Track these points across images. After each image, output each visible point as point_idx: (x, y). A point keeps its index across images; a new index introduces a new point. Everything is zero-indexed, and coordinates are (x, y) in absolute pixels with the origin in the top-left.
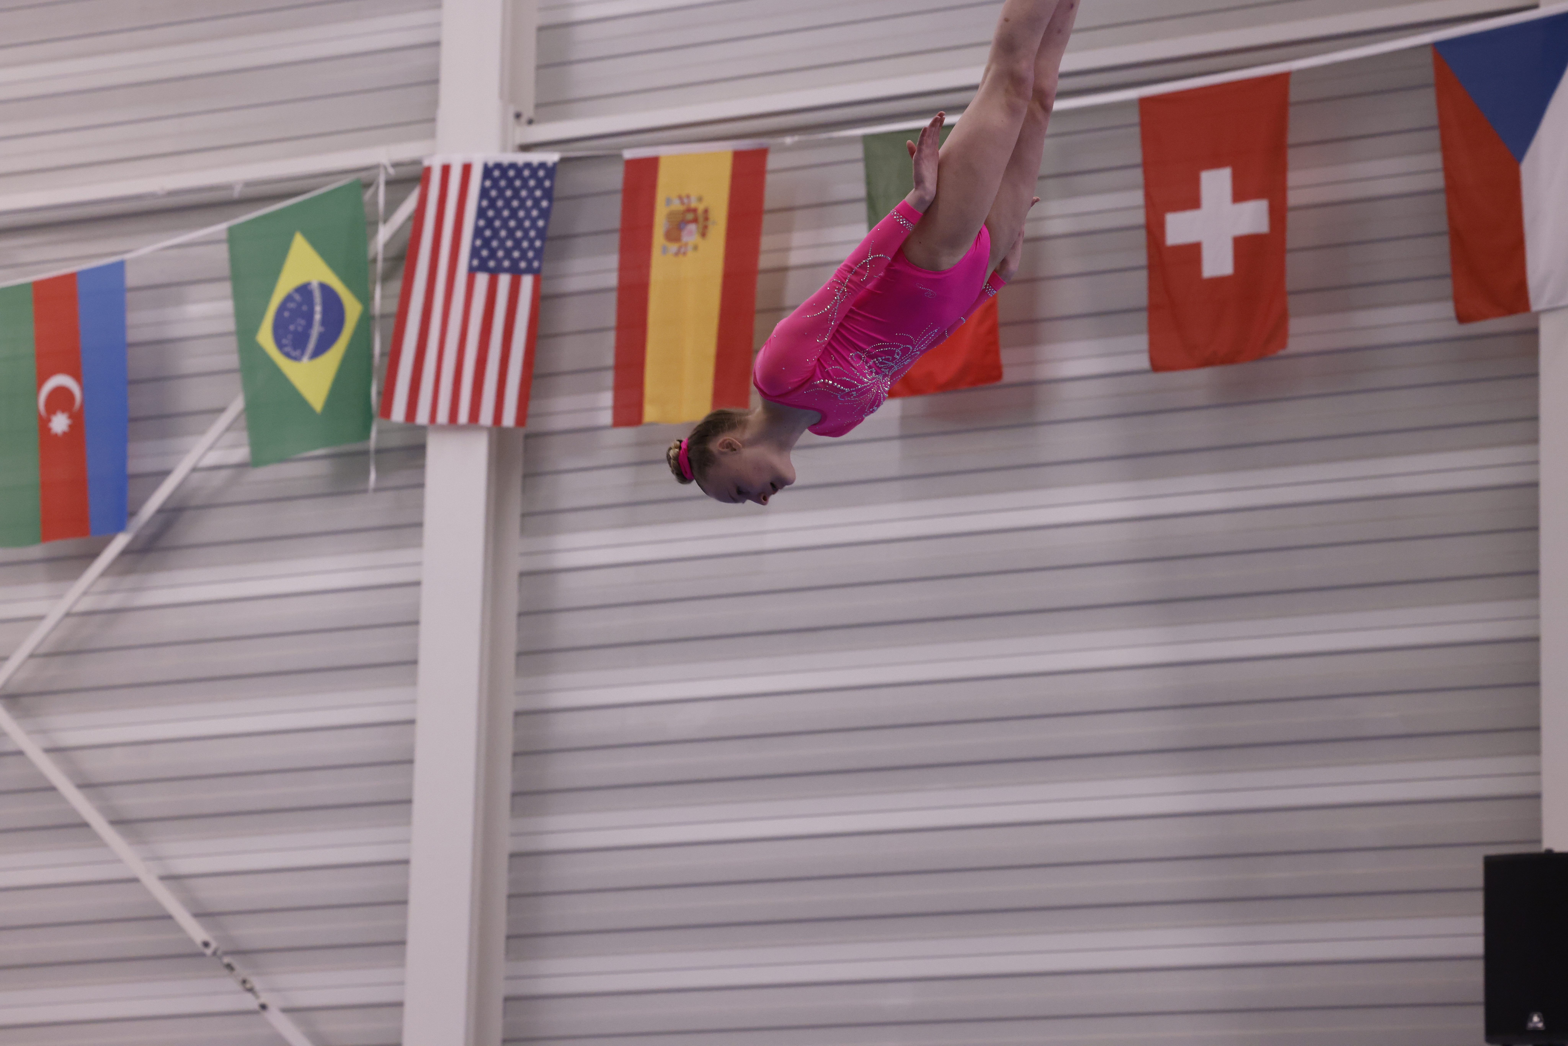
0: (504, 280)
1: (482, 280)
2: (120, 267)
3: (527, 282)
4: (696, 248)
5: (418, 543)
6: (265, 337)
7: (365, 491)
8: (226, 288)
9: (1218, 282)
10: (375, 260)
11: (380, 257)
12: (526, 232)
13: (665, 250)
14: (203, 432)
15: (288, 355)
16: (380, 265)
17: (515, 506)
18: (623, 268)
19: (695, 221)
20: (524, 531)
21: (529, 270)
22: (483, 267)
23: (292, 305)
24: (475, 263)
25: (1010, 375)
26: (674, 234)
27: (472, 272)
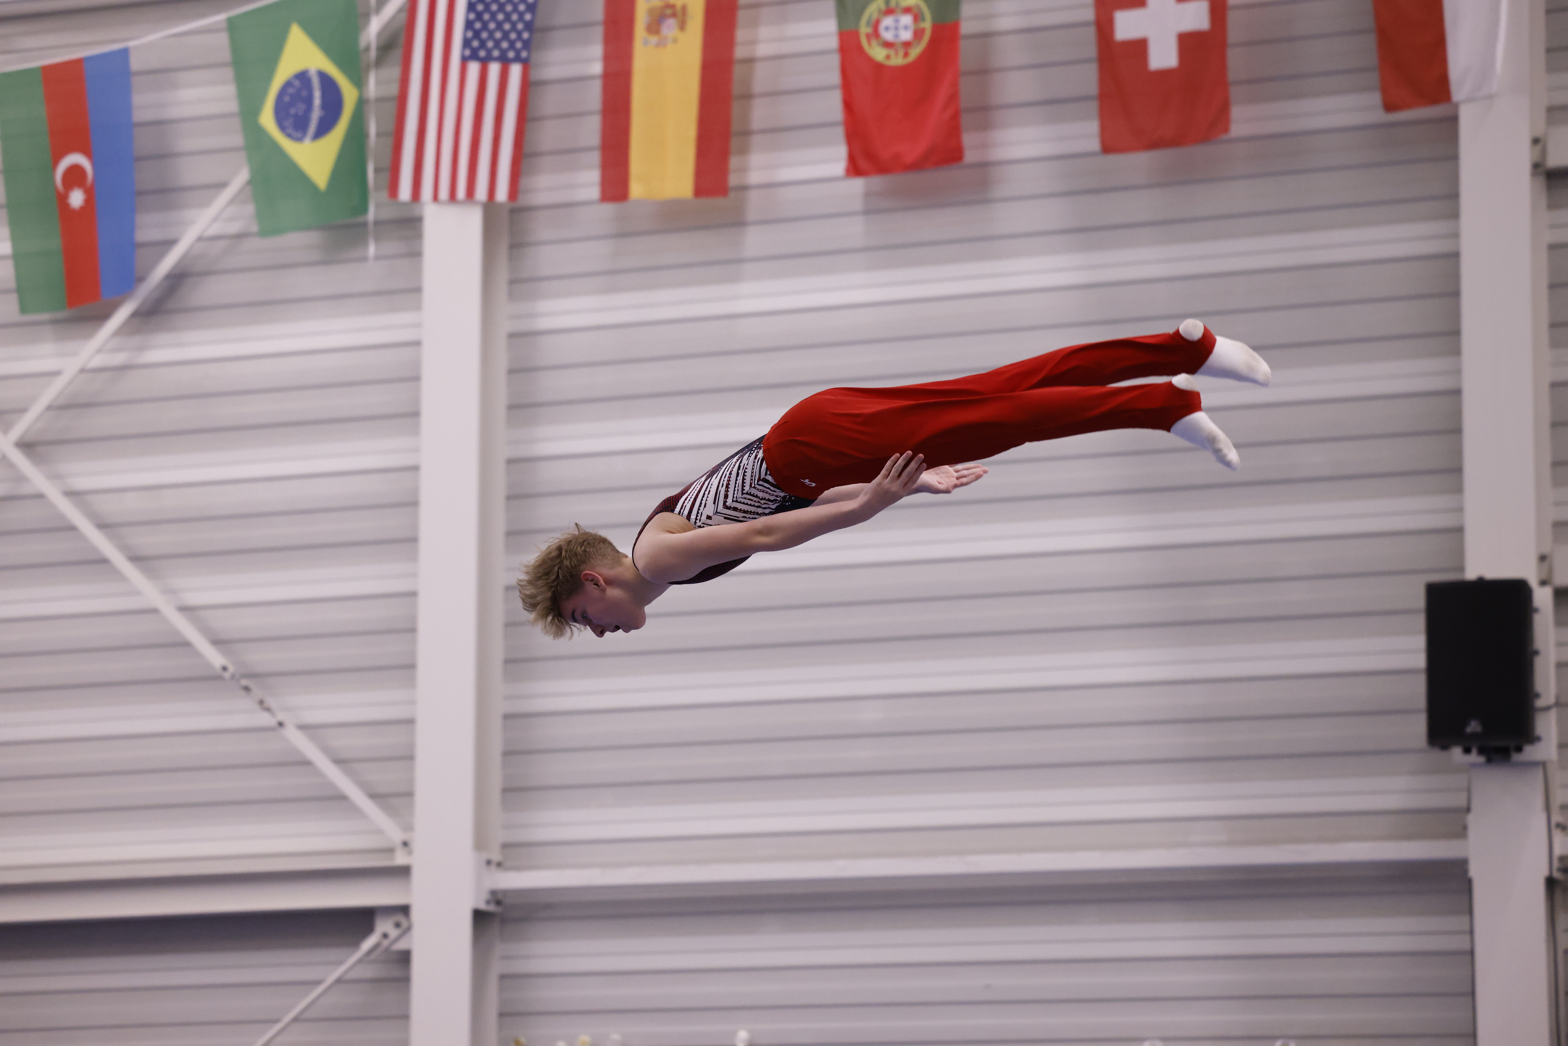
0: (494, 69)
1: (474, 68)
2: (124, 53)
3: (516, 71)
4: (675, 41)
5: (418, 307)
6: (267, 119)
7: (364, 259)
8: (228, 73)
9: (1164, 74)
10: (367, 49)
11: (374, 46)
12: (514, 25)
13: (646, 43)
14: (206, 204)
15: (289, 136)
16: (373, 54)
17: (503, 274)
18: (607, 58)
19: (674, 15)
20: (512, 296)
21: (517, 59)
22: (474, 56)
23: (291, 91)
24: (468, 52)
25: (970, 156)
26: (654, 27)
27: (464, 60)
